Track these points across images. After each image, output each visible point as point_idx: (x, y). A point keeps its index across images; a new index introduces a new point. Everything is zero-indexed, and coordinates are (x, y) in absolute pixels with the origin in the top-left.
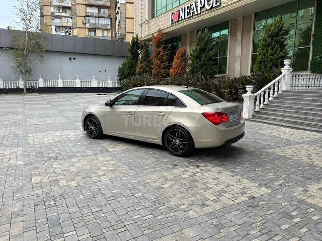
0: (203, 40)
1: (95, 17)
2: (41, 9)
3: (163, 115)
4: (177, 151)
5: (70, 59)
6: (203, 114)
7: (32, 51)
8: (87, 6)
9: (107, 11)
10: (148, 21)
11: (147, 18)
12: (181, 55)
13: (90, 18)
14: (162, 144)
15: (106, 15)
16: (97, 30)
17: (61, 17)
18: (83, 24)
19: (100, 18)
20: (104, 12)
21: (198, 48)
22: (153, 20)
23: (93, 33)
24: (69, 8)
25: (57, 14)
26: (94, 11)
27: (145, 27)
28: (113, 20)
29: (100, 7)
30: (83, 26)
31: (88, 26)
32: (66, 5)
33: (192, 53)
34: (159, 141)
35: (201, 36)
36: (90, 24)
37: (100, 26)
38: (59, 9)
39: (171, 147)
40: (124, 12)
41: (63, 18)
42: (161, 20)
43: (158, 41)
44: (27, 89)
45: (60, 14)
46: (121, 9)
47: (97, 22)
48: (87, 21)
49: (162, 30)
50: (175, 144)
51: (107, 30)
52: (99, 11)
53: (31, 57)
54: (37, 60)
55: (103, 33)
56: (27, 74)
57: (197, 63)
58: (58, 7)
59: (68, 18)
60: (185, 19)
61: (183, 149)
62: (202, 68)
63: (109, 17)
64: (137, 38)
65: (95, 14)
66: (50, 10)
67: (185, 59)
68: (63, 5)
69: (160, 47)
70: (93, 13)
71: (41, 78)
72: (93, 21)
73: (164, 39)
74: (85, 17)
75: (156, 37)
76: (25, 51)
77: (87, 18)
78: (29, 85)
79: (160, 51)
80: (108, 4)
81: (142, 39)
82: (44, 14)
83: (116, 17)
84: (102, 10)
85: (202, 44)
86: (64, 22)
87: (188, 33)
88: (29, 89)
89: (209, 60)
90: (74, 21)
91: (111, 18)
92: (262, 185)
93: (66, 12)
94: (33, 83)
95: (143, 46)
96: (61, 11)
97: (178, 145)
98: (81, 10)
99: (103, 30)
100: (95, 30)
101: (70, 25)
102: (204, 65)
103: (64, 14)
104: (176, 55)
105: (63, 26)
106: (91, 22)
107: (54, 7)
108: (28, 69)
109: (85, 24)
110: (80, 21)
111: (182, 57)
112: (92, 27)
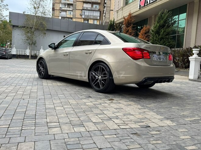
0: (162, 19)
1: (89, 10)
2: (53, 5)
3: (90, 53)
4: (99, 87)
5: (64, 37)
6: (123, 49)
7: (37, 29)
8: (84, 2)
9: (98, 6)
10: (122, 8)
11: (122, 6)
12: (145, 32)
13: (85, 11)
14: (88, 81)
15: (97, 10)
16: (89, 20)
17: (66, 11)
18: (80, 15)
19: (92, 12)
20: (96, 7)
21: (158, 25)
22: (126, 7)
23: (86, 22)
24: (72, 5)
25: (63, 9)
26: (89, 6)
27: (120, 12)
28: (102, 13)
29: (93, 3)
30: (80, 17)
31: (83, 17)
32: (70, 3)
33: (153, 29)
34: (85, 78)
35: (161, 16)
36: (85, 16)
37: (92, 17)
38: (65, 6)
39: (94, 83)
40: (109, 6)
41: (67, 11)
42: (132, 6)
43: (128, 22)
44: (31, 56)
45: (66, 9)
46: (107, 3)
47: (90, 14)
48: (83, 13)
49: (132, 14)
50: (98, 79)
51: (97, 20)
52: (92, 6)
53: (37, 33)
54: (41, 36)
55: (94, 22)
56: (33, 45)
57: (156, 37)
58: (65, 4)
59: (71, 12)
60: (150, 3)
61: (103, 85)
62: (160, 41)
63: (99, 10)
64: (114, 21)
65: (89, 9)
66: (59, 6)
67: (148, 36)
68: (68, 2)
69: (129, 27)
70: (88, 8)
71: (42, 49)
72: (87, 13)
73: (133, 21)
74: (82, 10)
75: (126, 19)
76: (33, 29)
77: (83, 11)
78: (33, 54)
79: (129, 30)
80: (99, 1)
81: (117, 22)
82: (55, 8)
83: (104, 10)
84: (94, 6)
85: (162, 22)
86: (68, 14)
87: (153, 16)
88: (33, 56)
89: (167, 35)
90: (74, 13)
91: (100, 12)
92: (167, 119)
93: (70, 8)
94: (36, 52)
95: (117, 27)
96: (66, 6)
97: (100, 81)
98: (79, 6)
99: (94, 20)
100: (88, 20)
101: (71, 16)
102: (162, 38)
103: (68, 9)
104: (141, 32)
105: (67, 17)
106: (86, 14)
107: (62, 4)
108: (34, 42)
109: (81, 15)
110: (78, 13)
111: (145, 34)
112: (86, 17)
